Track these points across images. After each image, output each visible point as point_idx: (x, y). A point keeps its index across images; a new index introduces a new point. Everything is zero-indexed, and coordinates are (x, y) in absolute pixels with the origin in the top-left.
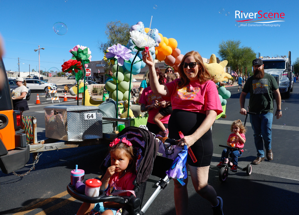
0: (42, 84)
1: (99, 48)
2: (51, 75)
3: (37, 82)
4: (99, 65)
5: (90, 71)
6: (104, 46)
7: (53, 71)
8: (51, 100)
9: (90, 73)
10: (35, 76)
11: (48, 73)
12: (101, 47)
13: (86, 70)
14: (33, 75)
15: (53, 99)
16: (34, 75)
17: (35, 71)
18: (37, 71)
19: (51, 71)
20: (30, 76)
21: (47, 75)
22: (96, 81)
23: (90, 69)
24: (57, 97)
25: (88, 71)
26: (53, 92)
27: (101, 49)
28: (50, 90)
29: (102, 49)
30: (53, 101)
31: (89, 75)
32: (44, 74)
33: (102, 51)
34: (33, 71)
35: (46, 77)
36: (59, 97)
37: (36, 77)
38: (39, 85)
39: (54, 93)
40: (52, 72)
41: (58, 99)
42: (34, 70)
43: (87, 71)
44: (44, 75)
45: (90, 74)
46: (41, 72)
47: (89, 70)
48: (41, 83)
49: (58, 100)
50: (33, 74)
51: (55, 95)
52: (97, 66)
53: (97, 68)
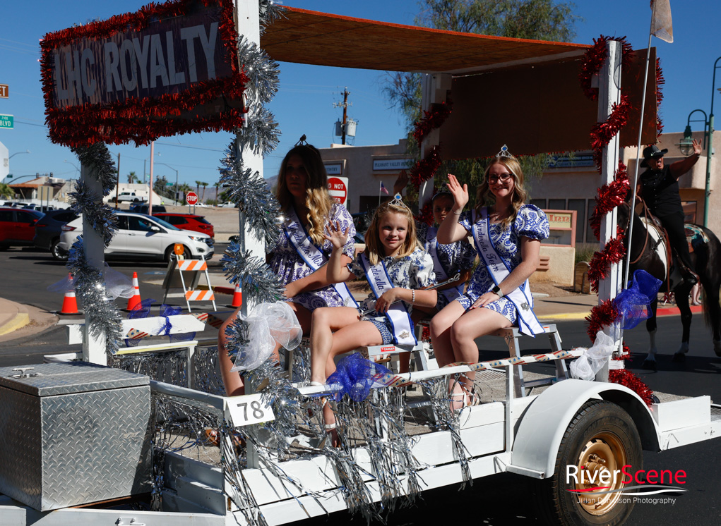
0: (155, 232)
1: (387, 93)
2: (194, 198)
3: (141, 223)
4: (386, 164)
5: (344, 189)
6: (409, 81)
7: (204, 184)
8: (183, 300)
9: (342, 194)
10: (136, 200)
11: (185, 188)
12: (393, 87)
14: (131, 197)
15: (190, 294)
16: (133, 198)
17: (139, 179)
18: (145, 182)
19: (198, 183)
20: (119, 198)
21: (181, 197)
23: (345, 180)
24: (206, 288)
25: (336, 186)
26: (194, 269)
27: (393, 95)
28: (182, 257)
29: (399, 97)
30: (190, 302)
32: (170, 192)
33: (399, 105)
34: (130, 181)
35: (179, 204)
36: (216, 289)
37: (139, 206)
38: (147, 235)
39: (196, 272)
40: (201, 186)
41: (209, 295)
42: (136, 178)
43: (333, 189)
44: (173, 199)
46: (160, 187)
47: (341, 183)
48: (154, 228)
49: (209, 302)
50: (131, 191)
51: (201, 281)
52: (375, 168)
53: (375, 175)
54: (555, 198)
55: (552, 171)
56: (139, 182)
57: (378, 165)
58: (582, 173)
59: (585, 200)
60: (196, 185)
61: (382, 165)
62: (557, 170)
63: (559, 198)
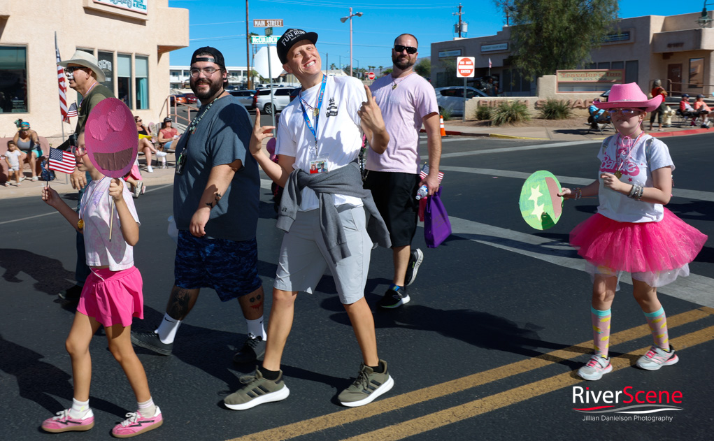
2: (372, 76)
4: (489, 48)
5: (472, 64)
7: (373, 67)
9: (471, 67)
11: (363, 70)
13: (462, 60)
18: (341, 68)
19: (370, 67)
21: (361, 76)
22: (483, 88)
23: (473, 59)
25: (467, 63)
31: (469, 74)
34: (332, 68)
40: (372, 69)
42: (335, 66)
43: (465, 64)
45: (471, 70)
47: (470, 60)
52: (483, 50)
53: (483, 55)
54: (602, 61)
55: (607, 44)
56: (337, 69)
57: (485, 48)
58: (621, 44)
59: (623, 62)
60: (368, 68)
61: (487, 48)
62: (610, 43)
63: (605, 61)
